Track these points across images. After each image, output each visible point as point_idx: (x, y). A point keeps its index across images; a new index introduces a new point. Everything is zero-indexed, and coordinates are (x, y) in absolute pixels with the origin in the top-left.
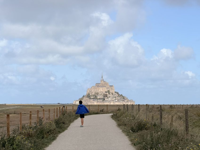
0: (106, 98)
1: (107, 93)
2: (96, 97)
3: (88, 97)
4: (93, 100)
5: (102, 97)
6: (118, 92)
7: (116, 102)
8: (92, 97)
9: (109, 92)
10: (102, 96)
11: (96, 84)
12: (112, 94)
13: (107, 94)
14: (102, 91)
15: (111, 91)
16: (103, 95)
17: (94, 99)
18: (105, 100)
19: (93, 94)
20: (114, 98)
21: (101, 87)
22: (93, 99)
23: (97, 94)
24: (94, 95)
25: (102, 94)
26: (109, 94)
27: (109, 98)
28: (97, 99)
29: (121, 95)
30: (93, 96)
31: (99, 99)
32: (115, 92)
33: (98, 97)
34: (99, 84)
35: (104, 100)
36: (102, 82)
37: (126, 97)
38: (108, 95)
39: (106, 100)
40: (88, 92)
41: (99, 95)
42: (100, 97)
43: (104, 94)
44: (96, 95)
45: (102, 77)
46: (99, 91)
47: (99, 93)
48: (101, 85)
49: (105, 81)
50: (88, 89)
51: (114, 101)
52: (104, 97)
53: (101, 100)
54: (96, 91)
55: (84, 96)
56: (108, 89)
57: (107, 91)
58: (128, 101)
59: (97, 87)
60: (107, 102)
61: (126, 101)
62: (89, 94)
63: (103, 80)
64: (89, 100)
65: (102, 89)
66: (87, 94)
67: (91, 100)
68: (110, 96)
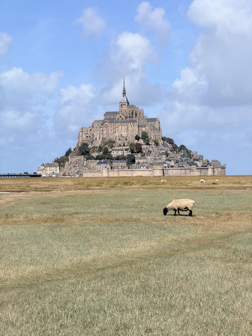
0: (139, 155)
1: (141, 141)
2: (106, 152)
3: (83, 154)
4: (98, 163)
5: (126, 154)
6: (171, 138)
7: (172, 167)
8: (95, 155)
9: (145, 137)
10: (126, 150)
11: (107, 114)
12: (157, 144)
13: (141, 145)
14: (124, 134)
15: (152, 136)
16: (128, 147)
17: (103, 161)
18: (137, 161)
19: (98, 145)
20: (164, 157)
21: (121, 122)
22: (98, 158)
23: (111, 143)
24: (100, 148)
25: (124, 145)
26: (148, 144)
27: (148, 157)
28: (111, 159)
29: (183, 147)
30: (100, 151)
31: (118, 158)
32: (164, 139)
33: (114, 154)
34: (116, 113)
35: (133, 161)
36: (125, 108)
37: (197, 153)
38: (143, 147)
39: (140, 161)
40: (81, 140)
41: (116, 148)
42: (120, 153)
43: (131, 145)
44: (106, 149)
45: (124, 93)
46: (117, 134)
47: (115, 142)
48: (121, 117)
49: (133, 106)
50: (82, 131)
51: (165, 165)
52: (132, 152)
53: (124, 164)
54: (105, 136)
55: (69, 153)
56: (144, 129)
57: (140, 136)
58: (206, 166)
59: (110, 122)
60: (142, 167)
61: (200, 164)
62: (85, 145)
63: (128, 103)
64: (85, 164)
65: (124, 128)
66: (78, 144)
67: (93, 164)
68: (151, 149)
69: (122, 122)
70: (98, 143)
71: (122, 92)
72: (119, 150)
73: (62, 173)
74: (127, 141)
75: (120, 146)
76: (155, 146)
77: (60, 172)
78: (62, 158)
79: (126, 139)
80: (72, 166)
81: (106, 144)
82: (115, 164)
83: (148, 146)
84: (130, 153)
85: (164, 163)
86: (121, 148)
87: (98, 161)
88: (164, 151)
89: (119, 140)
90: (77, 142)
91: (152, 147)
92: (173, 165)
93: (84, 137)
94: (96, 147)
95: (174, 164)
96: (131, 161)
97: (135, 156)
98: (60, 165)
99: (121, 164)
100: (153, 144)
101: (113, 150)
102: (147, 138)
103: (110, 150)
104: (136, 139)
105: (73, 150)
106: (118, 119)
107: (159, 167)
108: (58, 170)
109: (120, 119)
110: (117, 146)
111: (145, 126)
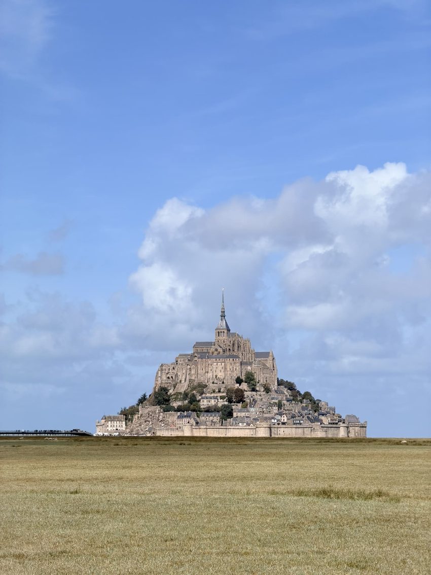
0: (240, 405)
1: (244, 386)
2: (193, 400)
3: (159, 403)
4: (179, 417)
5: (221, 403)
6: (292, 382)
7: (284, 423)
8: (176, 404)
9: (250, 379)
10: (222, 398)
11: (198, 344)
12: (267, 390)
13: (242, 391)
14: (221, 375)
15: (260, 378)
16: (224, 394)
17: (185, 413)
18: (235, 415)
19: (182, 390)
20: (275, 409)
21: (216, 358)
22: (179, 409)
23: (202, 387)
24: (186, 395)
25: (219, 391)
26: (254, 390)
27: (252, 409)
28: (198, 411)
29: (307, 395)
30: (185, 399)
31: (208, 410)
32: (280, 383)
33: (204, 404)
34: (210, 344)
35: (230, 415)
36: (224, 337)
37: (327, 404)
38: (245, 393)
39: (239, 414)
40: (159, 382)
41: (208, 395)
42: (213, 402)
43: (229, 391)
44: (194, 395)
45: (223, 316)
46: (210, 375)
47: (206, 386)
48: (216, 350)
49: (234, 334)
50: (162, 370)
51: (273, 421)
52: (230, 401)
53: (216, 418)
54: (193, 378)
55: (142, 400)
56: (249, 368)
57: (243, 378)
58: (337, 424)
59: (201, 358)
60: (240, 424)
61: (326, 420)
62: (164, 390)
63: (229, 330)
64: (161, 418)
65: (220, 366)
66: (155, 388)
67: (173, 417)
68: (257, 397)
69: (218, 357)
70: (183, 388)
71: (220, 314)
72: (211, 398)
73: (128, 430)
74: (224, 386)
75: (214, 392)
76: (264, 393)
77: (126, 428)
78: (132, 407)
79: (223, 383)
80: (142, 420)
81: (194, 389)
82: (202, 418)
83: (254, 393)
84: (226, 403)
85: (273, 418)
86: (215, 395)
87: (179, 413)
88: (277, 401)
89: (213, 383)
90: (154, 386)
91: (260, 395)
92: (286, 421)
93: (164, 378)
94: (180, 393)
95: (288, 419)
96: (227, 414)
97: (233, 407)
98: (126, 419)
99: (211, 418)
100: (262, 389)
101: (203, 398)
102: (252, 382)
103: (199, 398)
104: (237, 383)
105: (148, 397)
106: (213, 353)
107: (265, 424)
108: (124, 426)
109: (216, 353)
110: (209, 392)
111: (250, 364)
